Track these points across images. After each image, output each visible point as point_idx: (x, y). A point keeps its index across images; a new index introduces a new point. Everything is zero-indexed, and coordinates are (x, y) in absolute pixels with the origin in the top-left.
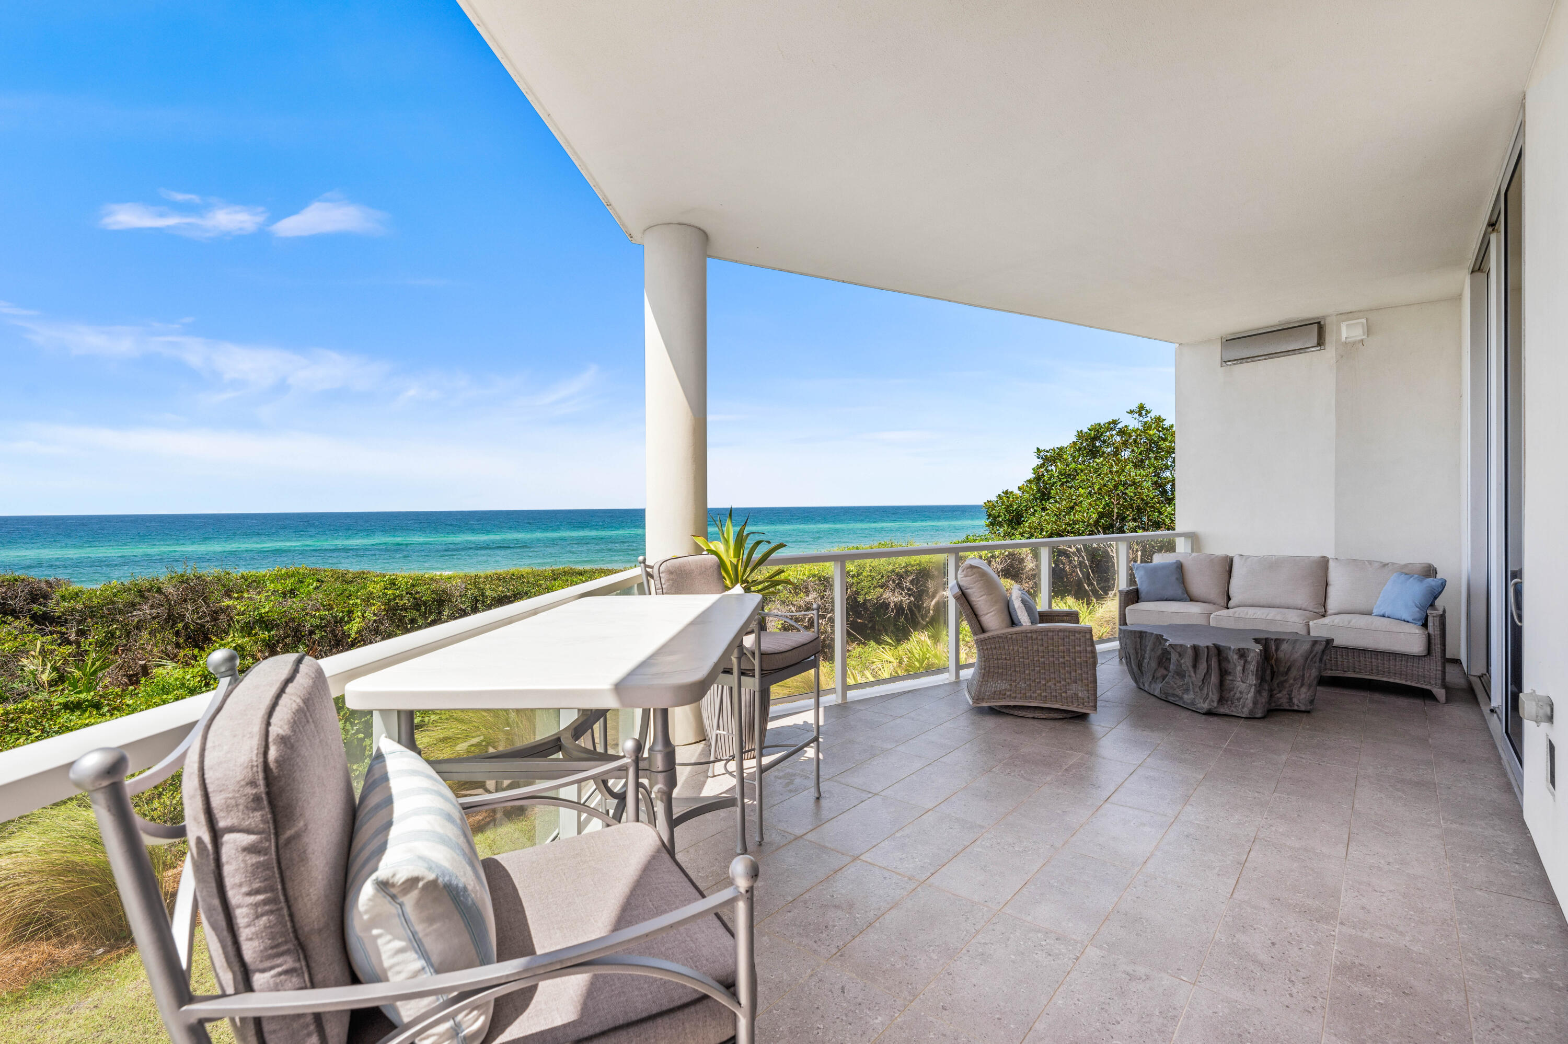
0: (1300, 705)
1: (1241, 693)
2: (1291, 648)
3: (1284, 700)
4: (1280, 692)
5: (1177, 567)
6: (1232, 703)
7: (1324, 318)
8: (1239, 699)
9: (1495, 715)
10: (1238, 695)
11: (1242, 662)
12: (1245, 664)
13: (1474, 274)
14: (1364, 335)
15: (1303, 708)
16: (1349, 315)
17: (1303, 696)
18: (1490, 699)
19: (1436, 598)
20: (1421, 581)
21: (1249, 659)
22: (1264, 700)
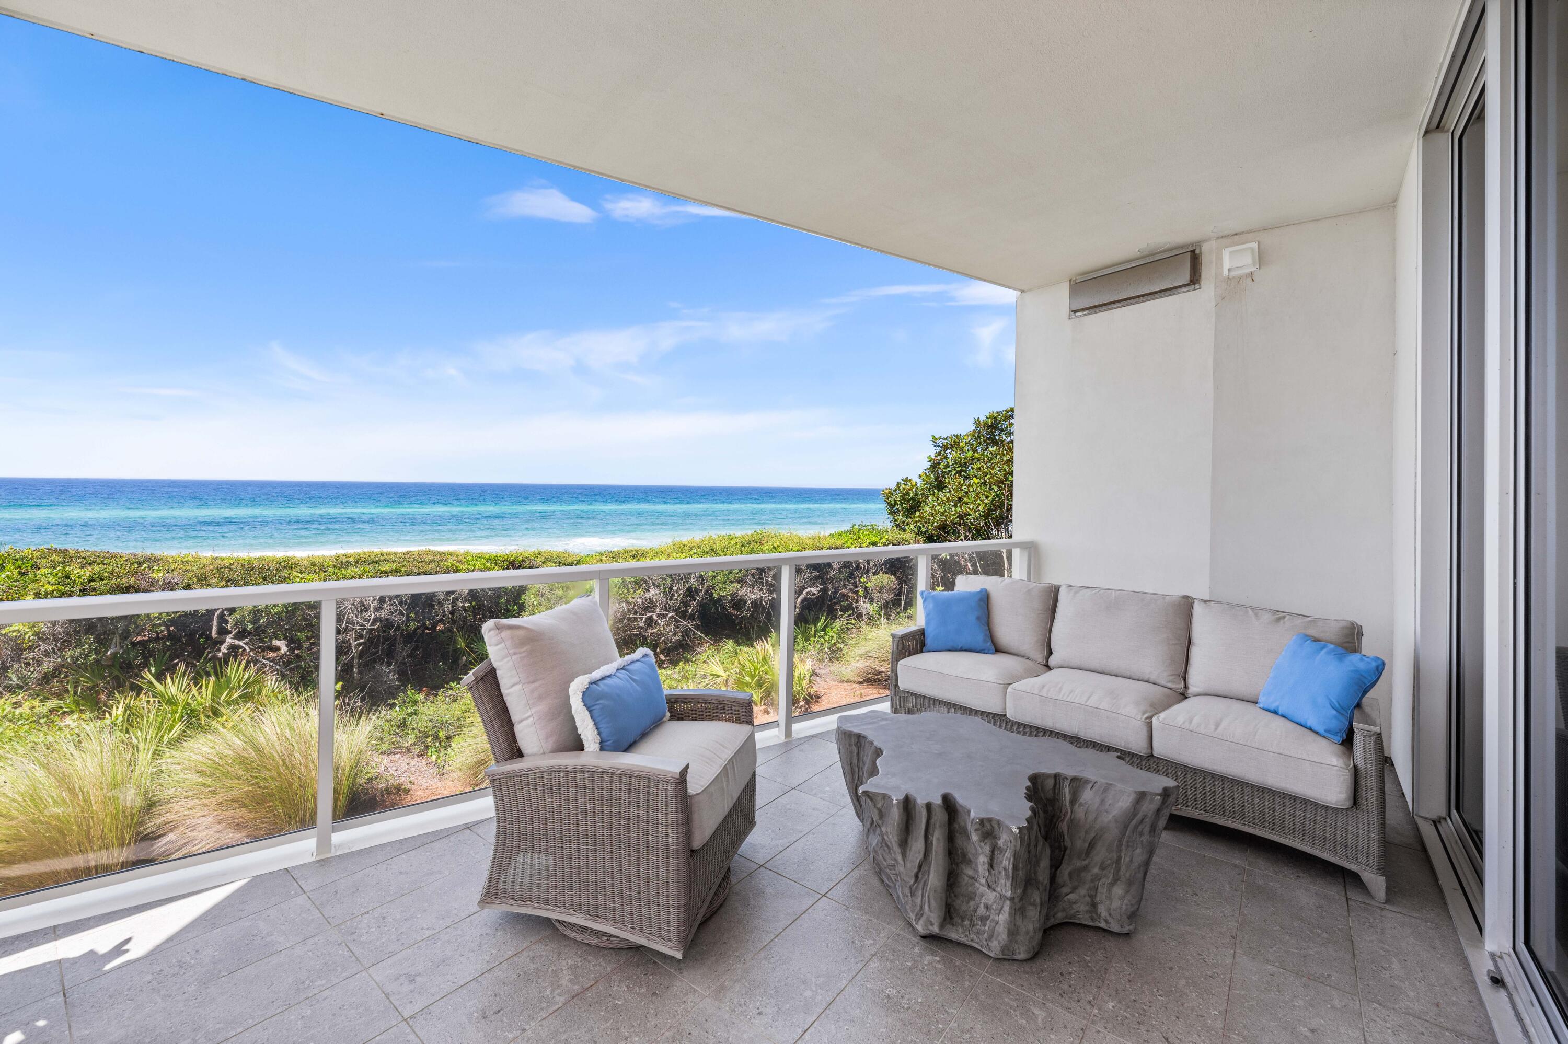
0: (1110, 920)
1: (987, 907)
2: (1097, 800)
3: (1082, 907)
4: (1074, 889)
5: (981, 600)
6: (972, 925)
7: (1199, 244)
8: (984, 919)
9: (1502, 994)
10: (982, 911)
11: (987, 849)
12: (993, 852)
13: (1429, 136)
14: (1254, 265)
15: (1115, 928)
16: (1235, 237)
17: (1116, 904)
18: (1481, 930)
19: (1365, 692)
20: (1341, 658)
21: (1001, 843)
22: (1031, 927)
